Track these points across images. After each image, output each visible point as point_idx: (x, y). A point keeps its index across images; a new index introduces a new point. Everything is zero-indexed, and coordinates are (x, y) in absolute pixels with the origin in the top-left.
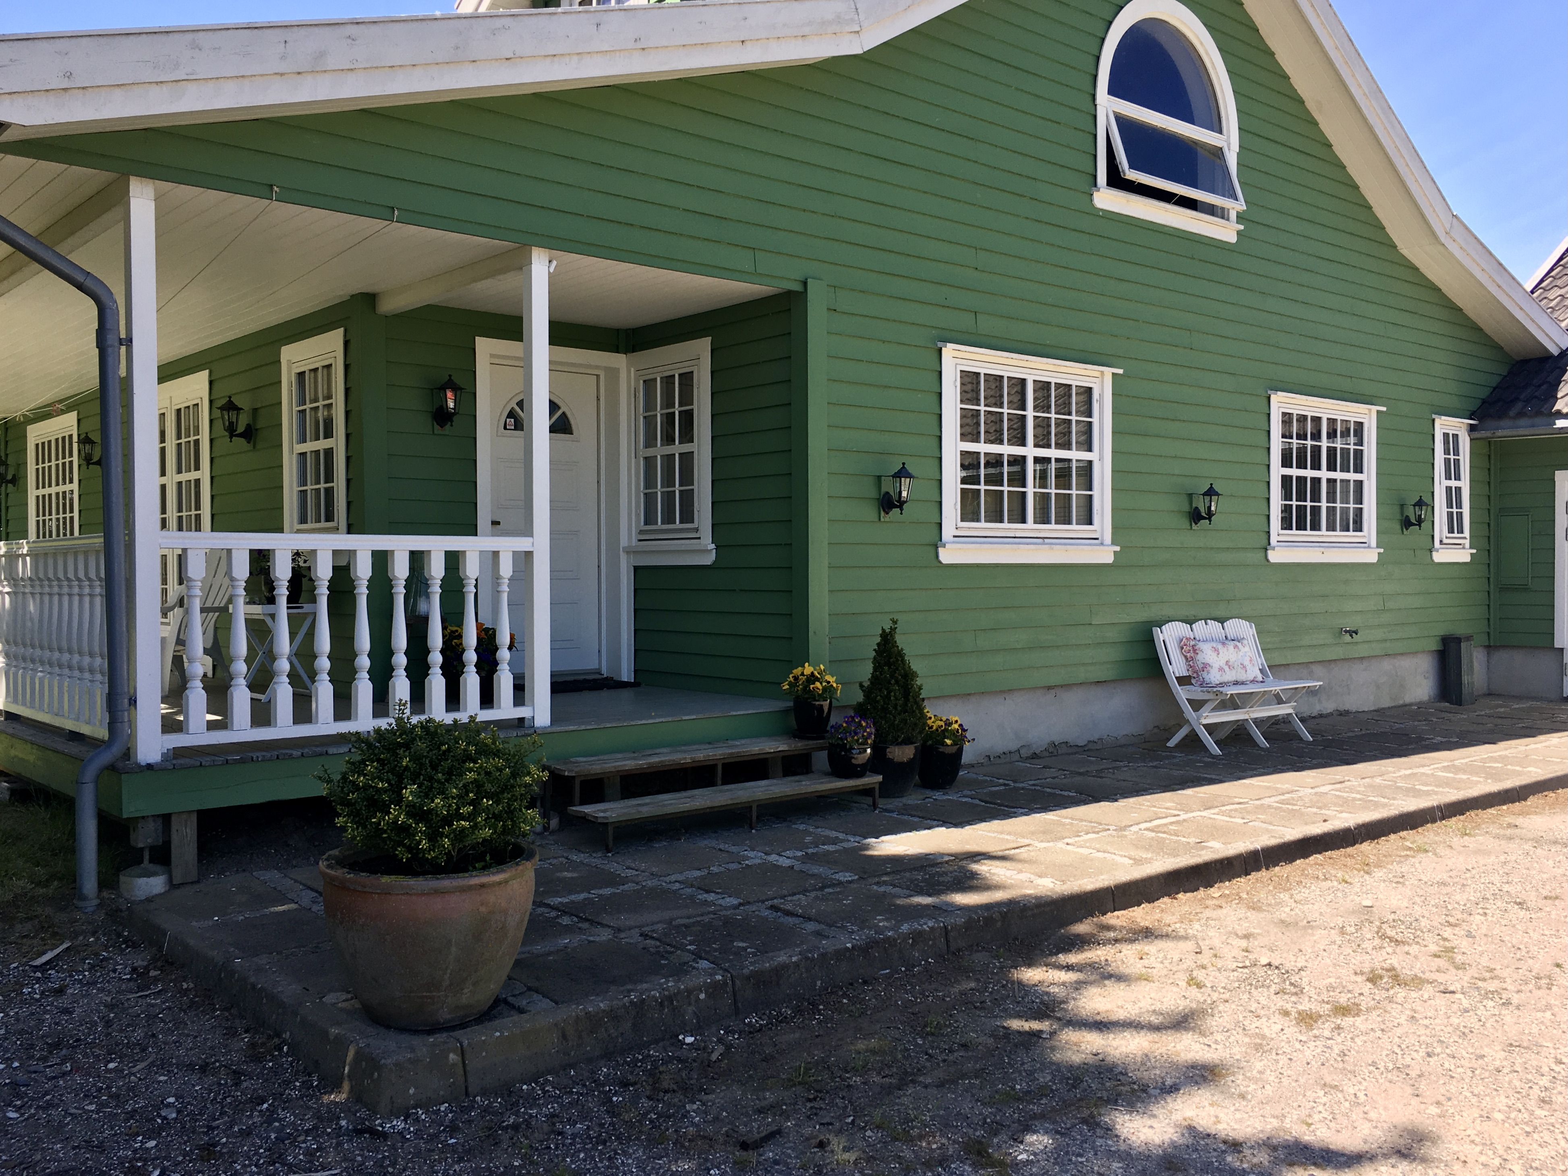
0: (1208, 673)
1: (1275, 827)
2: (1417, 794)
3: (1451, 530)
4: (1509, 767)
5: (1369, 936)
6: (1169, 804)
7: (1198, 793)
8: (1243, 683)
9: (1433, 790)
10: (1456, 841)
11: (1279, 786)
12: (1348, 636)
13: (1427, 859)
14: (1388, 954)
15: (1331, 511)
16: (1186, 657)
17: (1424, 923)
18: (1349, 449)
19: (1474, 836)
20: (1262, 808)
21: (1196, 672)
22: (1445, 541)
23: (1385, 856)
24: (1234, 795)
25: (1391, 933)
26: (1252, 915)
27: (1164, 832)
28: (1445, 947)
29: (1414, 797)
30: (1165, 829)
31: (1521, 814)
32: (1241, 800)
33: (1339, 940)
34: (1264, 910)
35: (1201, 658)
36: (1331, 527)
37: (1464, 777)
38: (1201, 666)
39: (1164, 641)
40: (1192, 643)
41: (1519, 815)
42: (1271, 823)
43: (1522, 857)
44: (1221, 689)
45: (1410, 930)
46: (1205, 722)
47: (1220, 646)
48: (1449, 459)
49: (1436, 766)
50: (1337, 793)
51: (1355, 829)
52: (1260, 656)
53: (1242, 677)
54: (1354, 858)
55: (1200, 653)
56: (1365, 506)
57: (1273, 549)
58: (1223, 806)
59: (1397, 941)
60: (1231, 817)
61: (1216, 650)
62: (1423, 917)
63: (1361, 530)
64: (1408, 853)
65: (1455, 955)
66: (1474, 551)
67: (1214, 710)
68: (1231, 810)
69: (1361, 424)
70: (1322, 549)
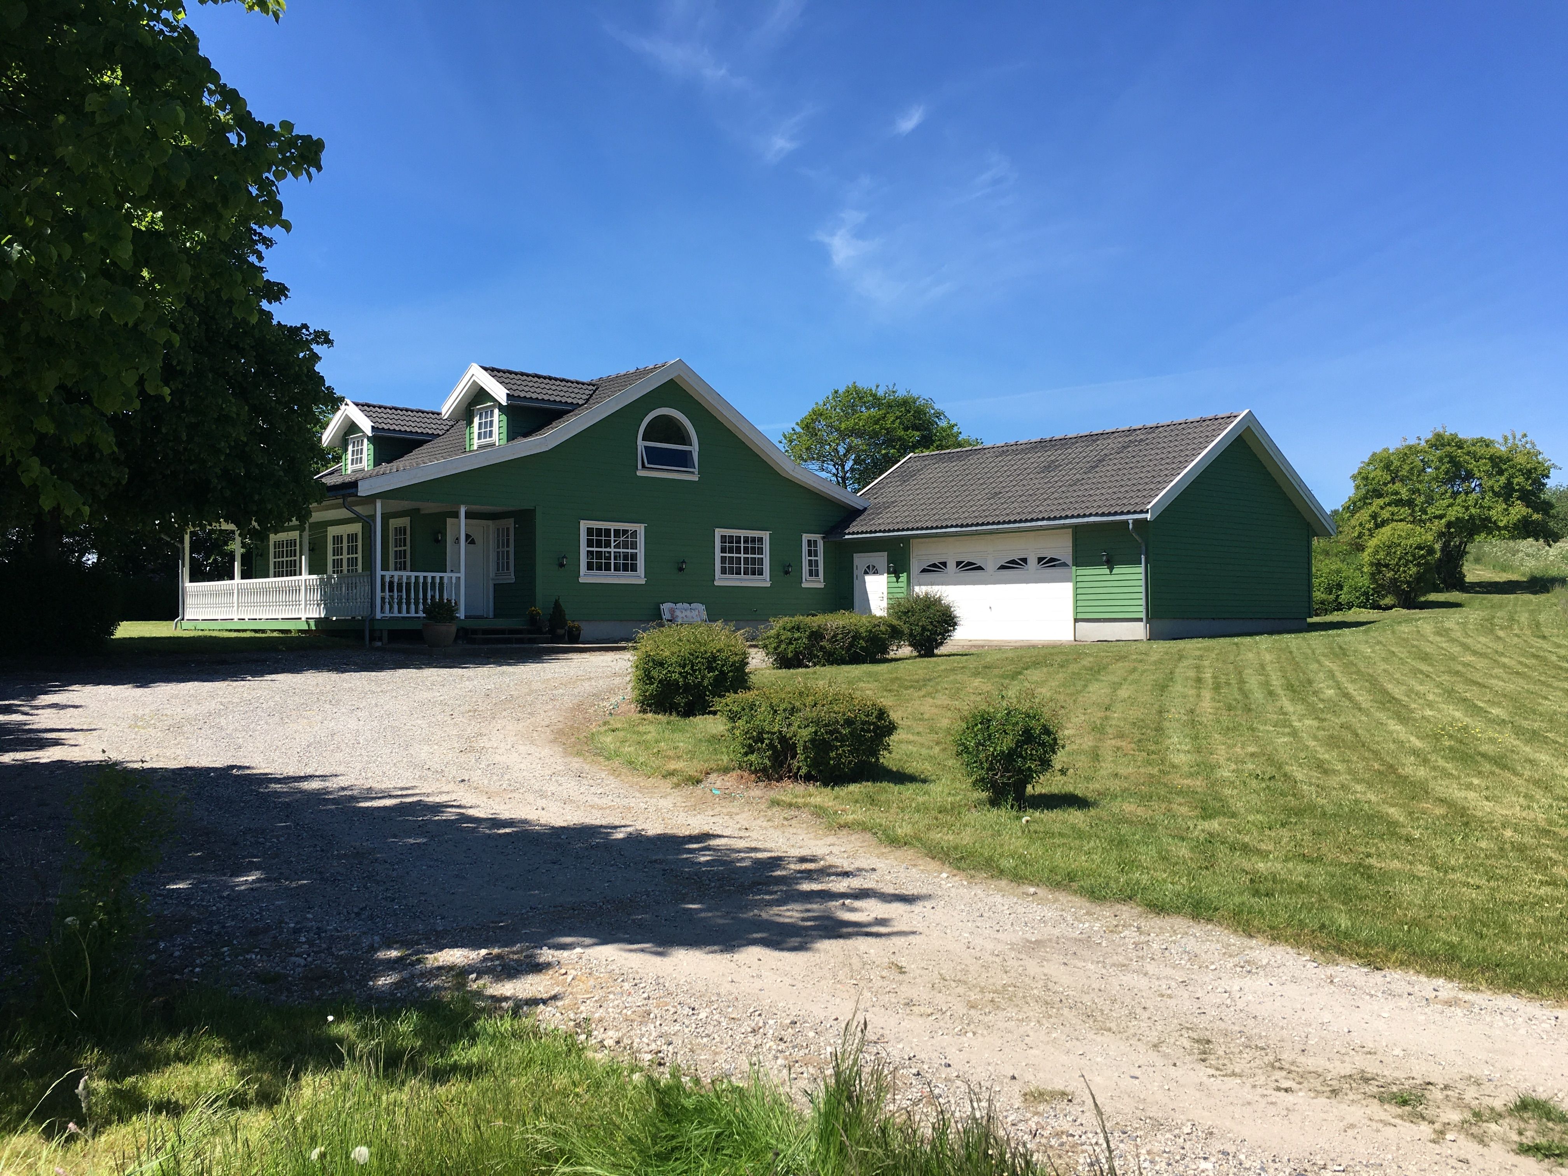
0: (678, 618)
3: (811, 576)
12: (756, 612)
15: (746, 568)
16: (671, 614)
18: (755, 547)
21: (674, 618)
22: (809, 579)
36: (750, 574)
39: (663, 609)
40: (673, 609)
47: (684, 611)
48: (811, 548)
52: (704, 615)
53: (692, 620)
55: (675, 612)
56: (764, 567)
57: (715, 581)
63: (764, 575)
66: (826, 584)
69: (762, 538)
70: (742, 582)
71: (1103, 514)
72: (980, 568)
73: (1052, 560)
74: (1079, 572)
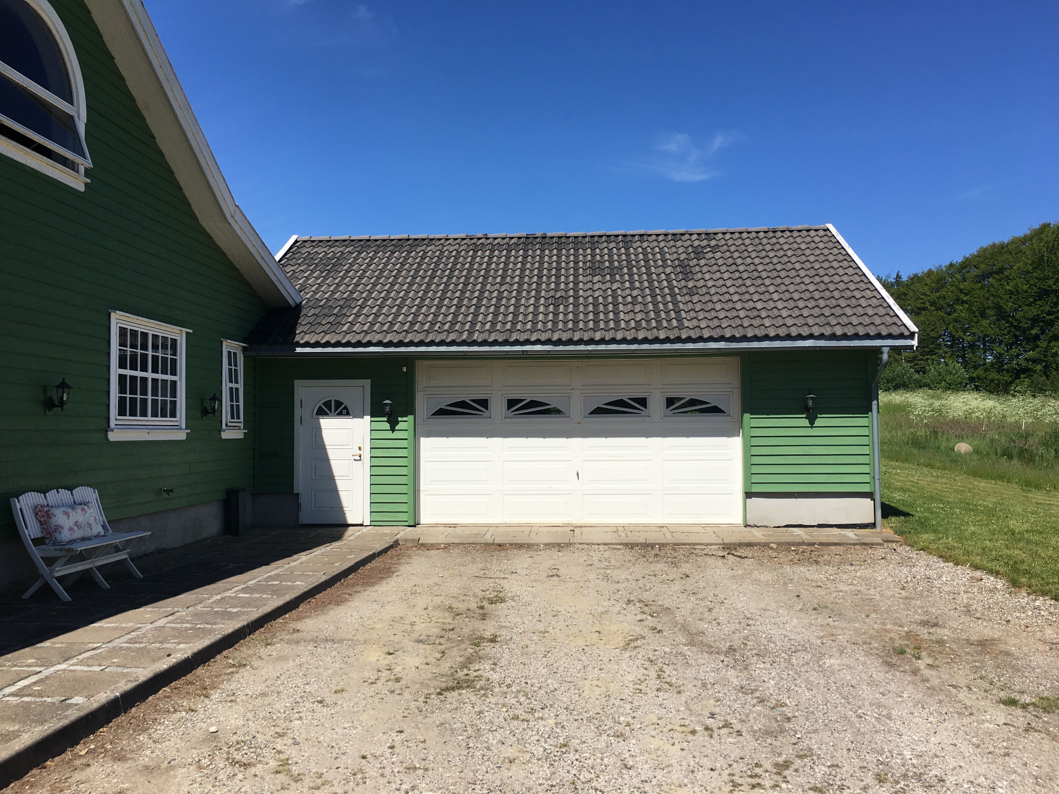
0: (60, 533)
1: (129, 670)
2: (231, 616)
3: (233, 417)
4: (284, 583)
5: (221, 765)
6: (31, 661)
7: (55, 643)
8: (89, 539)
9: (240, 611)
10: (264, 651)
11: (124, 625)
12: (165, 495)
13: (245, 672)
14: (241, 781)
15: (155, 402)
16: (40, 522)
17: (260, 738)
18: (167, 358)
19: (274, 645)
20: (115, 651)
21: (49, 533)
22: (229, 424)
23: (216, 676)
24: (88, 640)
25: (238, 757)
26: (118, 767)
27: (29, 695)
28: (282, 761)
29: (229, 619)
30: (30, 691)
31: (299, 619)
32: (95, 645)
33: (197, 775)
34: (129, 759)
35: (54, 521)
36: (155, 414)
37: (258, 596)
38: (53, 528)
39: (20, 509)
40: (46, 509)
41: (297, 620)
42: (124, 666)
43: (309, 658)
44: (72, 547)
45: (252, 750)
46: (57, 575)
47: (70, 511)
48: (231, 369)
49: (236, 589)
50: (172, 625)
51: (192, 657)
52: (101, 515)
53: (88, 533)
54: (194, 683)
55: (53, 518)
56: (178, 399)
57: (112, 430)
58: (80, 654)
59: (245, 764)
60: (89, 666)
61: (67, 514)
62: (258, 732)
63: (175, 417)
64: (231, 670)
65: (290, 767)
66: (246, 431)
67: (66, 564)
68: (88, 658)
69: (176, 340)
70: (148, 431)
71: (833, 337)
72: (557, 411)
73: (693, 402)
74: (755, 423)
